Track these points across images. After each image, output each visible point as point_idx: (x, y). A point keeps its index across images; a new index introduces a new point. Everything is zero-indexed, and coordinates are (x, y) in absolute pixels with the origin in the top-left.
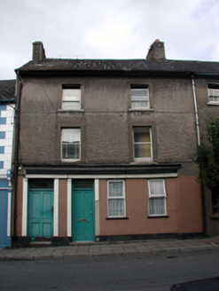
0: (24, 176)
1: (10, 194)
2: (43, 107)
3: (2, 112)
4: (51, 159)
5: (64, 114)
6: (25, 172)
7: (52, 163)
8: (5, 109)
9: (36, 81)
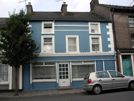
0: (120, 54)
1: (115, 62)
2: (122, 25)
3: (107, 26)
4: (129, 47)
5: (131, 28)
6: (120, 52)
7: (129, 48)
8: (108, 25)
9: (118, 13)
